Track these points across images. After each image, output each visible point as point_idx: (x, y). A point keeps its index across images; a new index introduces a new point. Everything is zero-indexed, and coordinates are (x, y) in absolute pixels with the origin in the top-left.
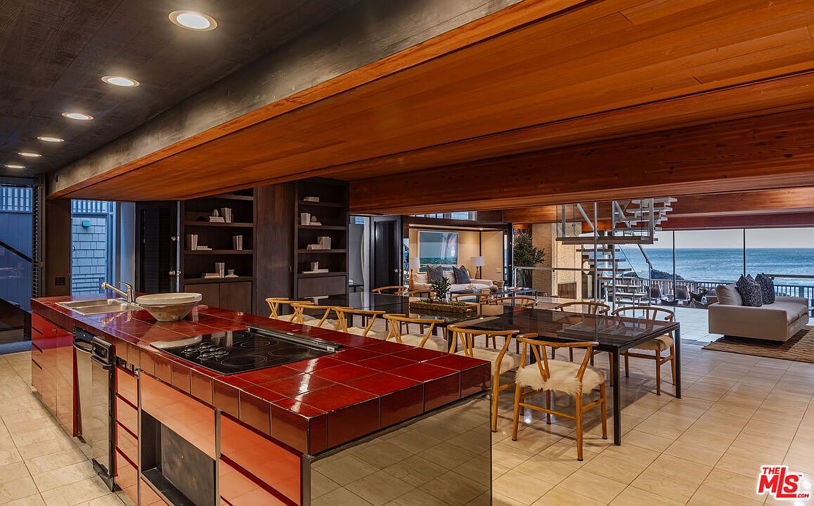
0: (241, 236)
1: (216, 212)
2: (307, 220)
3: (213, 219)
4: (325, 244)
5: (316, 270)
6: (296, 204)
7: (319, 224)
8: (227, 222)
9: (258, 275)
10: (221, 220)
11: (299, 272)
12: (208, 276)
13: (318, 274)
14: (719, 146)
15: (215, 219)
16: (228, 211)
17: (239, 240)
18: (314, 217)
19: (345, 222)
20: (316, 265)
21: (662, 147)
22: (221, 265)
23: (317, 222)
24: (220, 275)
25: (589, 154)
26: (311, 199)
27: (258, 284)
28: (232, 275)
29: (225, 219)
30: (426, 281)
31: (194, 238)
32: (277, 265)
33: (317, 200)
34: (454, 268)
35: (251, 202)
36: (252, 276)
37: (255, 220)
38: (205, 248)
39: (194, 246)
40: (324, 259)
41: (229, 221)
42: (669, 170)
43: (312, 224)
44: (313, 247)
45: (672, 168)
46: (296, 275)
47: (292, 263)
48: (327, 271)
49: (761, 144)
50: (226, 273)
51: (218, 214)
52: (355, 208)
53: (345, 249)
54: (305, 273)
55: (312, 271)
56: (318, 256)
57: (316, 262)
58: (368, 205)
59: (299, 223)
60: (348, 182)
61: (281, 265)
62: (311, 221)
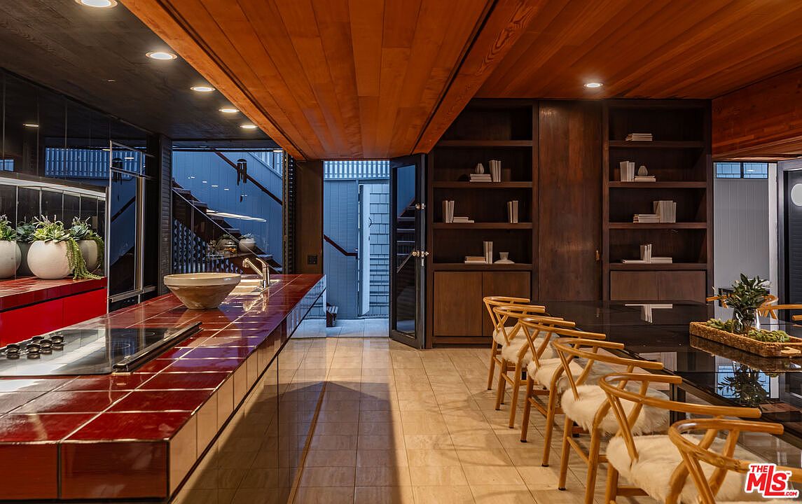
0: (516, 202)
1: (481, 167)
2: (629, 173)
3: (474, 178)
4: (666, 213)
5: (648, 258)
6: (606, 148)
7: (653, 179)
8: (494, 181)
9: (542, 261)
10: (487, 178)
11: (613, 259)
12: (469, 261)
13: (652, 265)
15: (479, 177)
16: (496, 166)
17: (514, 206)
18: (643, 169)
19: (705, 174)
20: (648, 250)
22: (489, 245)
23: (649, 175)
24: (488, 259)
26: (635, 137)
27: (541, 276)
28: (505, 261)
29: (492, 177)
31: (449, 206)
32: (573, 248)
33: (648, 137)
35: (530, 148)
36: (532, 263)
37: (535, 176)
38: (465, 220)
39: (450, 218)
40: (659, 237)
41: (497, 179)
43: (638, 179)
44: (641, 219)
46: (607, 266)
47: (600, 246)
48: (669, 261)
50: (496, 257)
51: (482, 169)
52: (719, 148)
53: (706, 221)
54: (626, 262)
55: (639, 259)
56: (650, 233)
57: (646, 243)
58: (738, 140)
59: (611, 178)
60: (709, 101)
61: (580, 248)
62: (636, 174)
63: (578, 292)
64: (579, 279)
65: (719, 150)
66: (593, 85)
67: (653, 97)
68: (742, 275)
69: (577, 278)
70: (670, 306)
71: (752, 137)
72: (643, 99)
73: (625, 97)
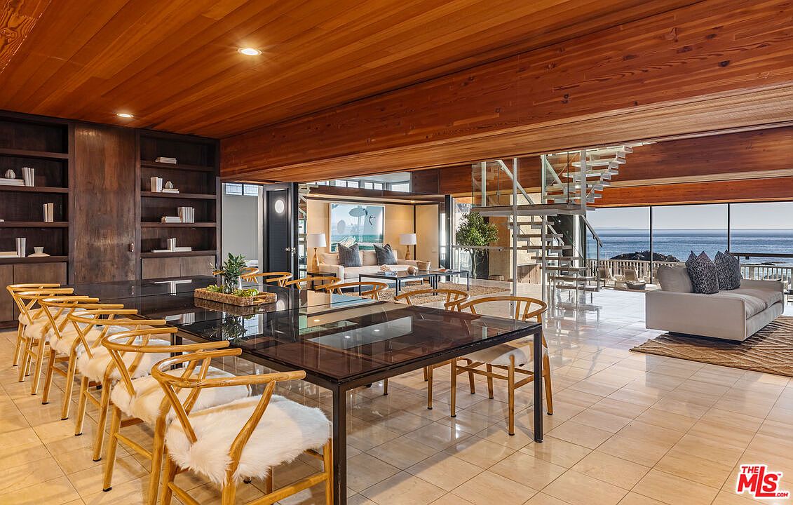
0: (51, 205)
1: (11, 173)
2: (158, 186)
3: (5, 181)
4: (187, 215)
5: (173, 247)
6: (138, 165)
7: (177, 191)
8: (28, 186)
9: (77, 254)
10: (19, 183)
11: (145, 250)
13: (176, 252)
14: (628, 57)
15: (10, 181)
16: (29, 172)
17: (49, 208)
18: (170, 184)
19: (215, 190)
20: (173, 241)
21: (554, 66)
22: (21, 241)
23: (174, 188)
24: (20, 254)
25: (466, 84)
26: (162, 160)
28: (39, 254)
29: (24, 182)
30: (336, 262)
32: (109, 241)
33: (173, 161)
34: (376, 248)
35: (66, 160)
36: (68, 255)
37: (71, 183)
40: (181, 232)
41: (30, 184)
42: (562, 99)
43: (165, 191)
44: (168, 220)
45: (566, 96)
46: (138, 255)
47: (134, 240)
48: (189, 249)
49: (686, 49)
50: (30, 251)
51: (13, 175)
52: (225, 172)
53: (216, 222)
54: (155, 251)
55: (166, 249)
56: (174, 230)
57: (172, 238)
58: (237, 169)
59: (143, 189)
60: (218, 140)
61: (116, 242)
62: (164, 187)
63: (114, 276)
64: (115, 266)
65: (225, 174)
66: (125, 115)
67: (177, 132)
68: (229, 254)
69: (113, 265)
70: (190, 281)
71: (246, 167)
72: (169, 132)
73: (155, 128)
